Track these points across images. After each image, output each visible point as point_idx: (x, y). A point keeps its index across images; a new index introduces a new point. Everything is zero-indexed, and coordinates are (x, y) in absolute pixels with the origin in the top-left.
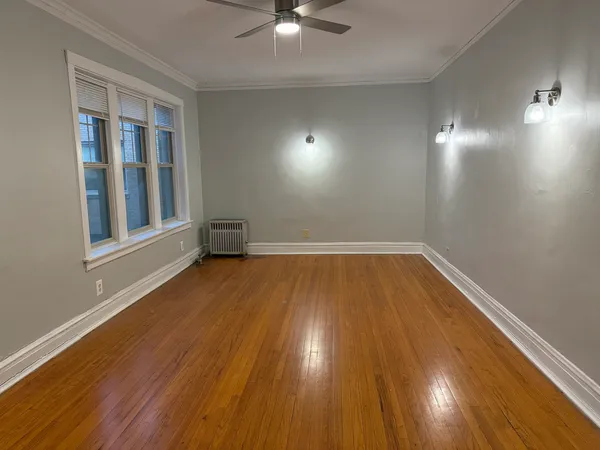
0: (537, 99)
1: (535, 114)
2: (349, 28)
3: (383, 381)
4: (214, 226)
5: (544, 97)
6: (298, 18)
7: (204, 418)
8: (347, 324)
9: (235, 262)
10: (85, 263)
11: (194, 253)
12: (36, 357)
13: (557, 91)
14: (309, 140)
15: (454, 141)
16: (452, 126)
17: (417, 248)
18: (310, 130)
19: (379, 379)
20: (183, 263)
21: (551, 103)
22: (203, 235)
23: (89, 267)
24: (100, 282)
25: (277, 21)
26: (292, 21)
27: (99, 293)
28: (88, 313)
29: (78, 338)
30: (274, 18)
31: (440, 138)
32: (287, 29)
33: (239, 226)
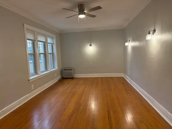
0: (149, 33)
1: (149, 37)
2: (96, 16)
3: (109, 111)
4: (64, 70)
5: (151, 33)
6: (85, 14)
7: (60, 121)
8: (100, 96)
9: (71, 80)
10: (29, 80)
11: (59, 77)
12: (15, 106)
13: (155, 31)
14: (90, 45)
15: (130, 45)
16: (130, 40)
17: (121, 75)
18: (91, 43)
19: (108, 111)
20: (56, 80)
21: (153, 34)
22: (62, 72)
23: (30, 81)
24: (33, 85)
25: (79, 14)
26: (83, 14)
27: (33, 89)
28: (30, 94)
29: (27, 101)
30: (78, 13)
31: (126, 44)
32: (82, 16)
33: (72, 70)
